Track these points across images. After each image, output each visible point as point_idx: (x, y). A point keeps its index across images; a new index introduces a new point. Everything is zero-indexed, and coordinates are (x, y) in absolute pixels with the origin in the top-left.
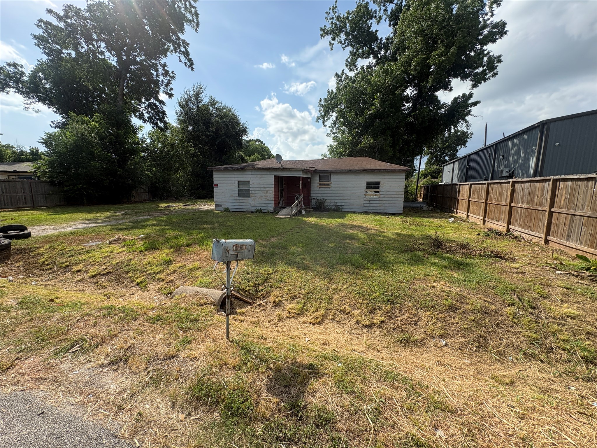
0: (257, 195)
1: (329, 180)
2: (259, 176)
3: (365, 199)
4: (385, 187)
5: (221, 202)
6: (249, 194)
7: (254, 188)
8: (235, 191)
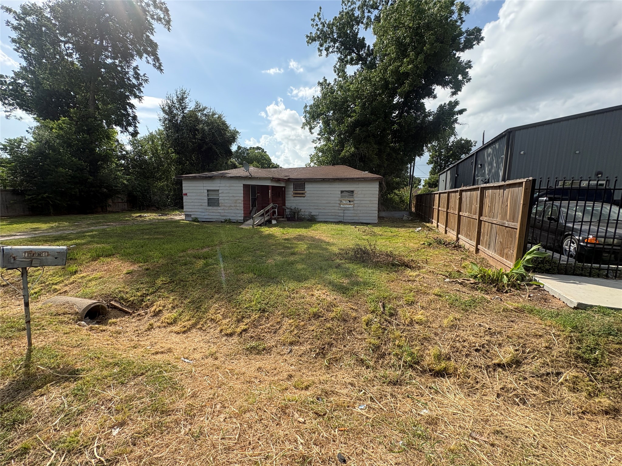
0: (226, 204)
1: (304, 189)
2: (228, 185)
3: (340, 208)
4: (359, 196)
5: (190, 212)
6: (219, 203)
7: (224, 197)
8: (204, 200)
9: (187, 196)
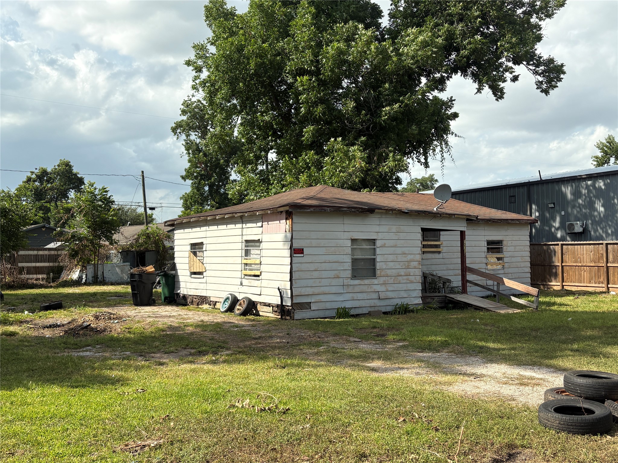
1: (438, 237)
2: (394, 229)
4: (509, 249)
5: (310, 296)
6: (374, 270)
7: (385, 255)
8: (345, 264)
9: (302, 255)
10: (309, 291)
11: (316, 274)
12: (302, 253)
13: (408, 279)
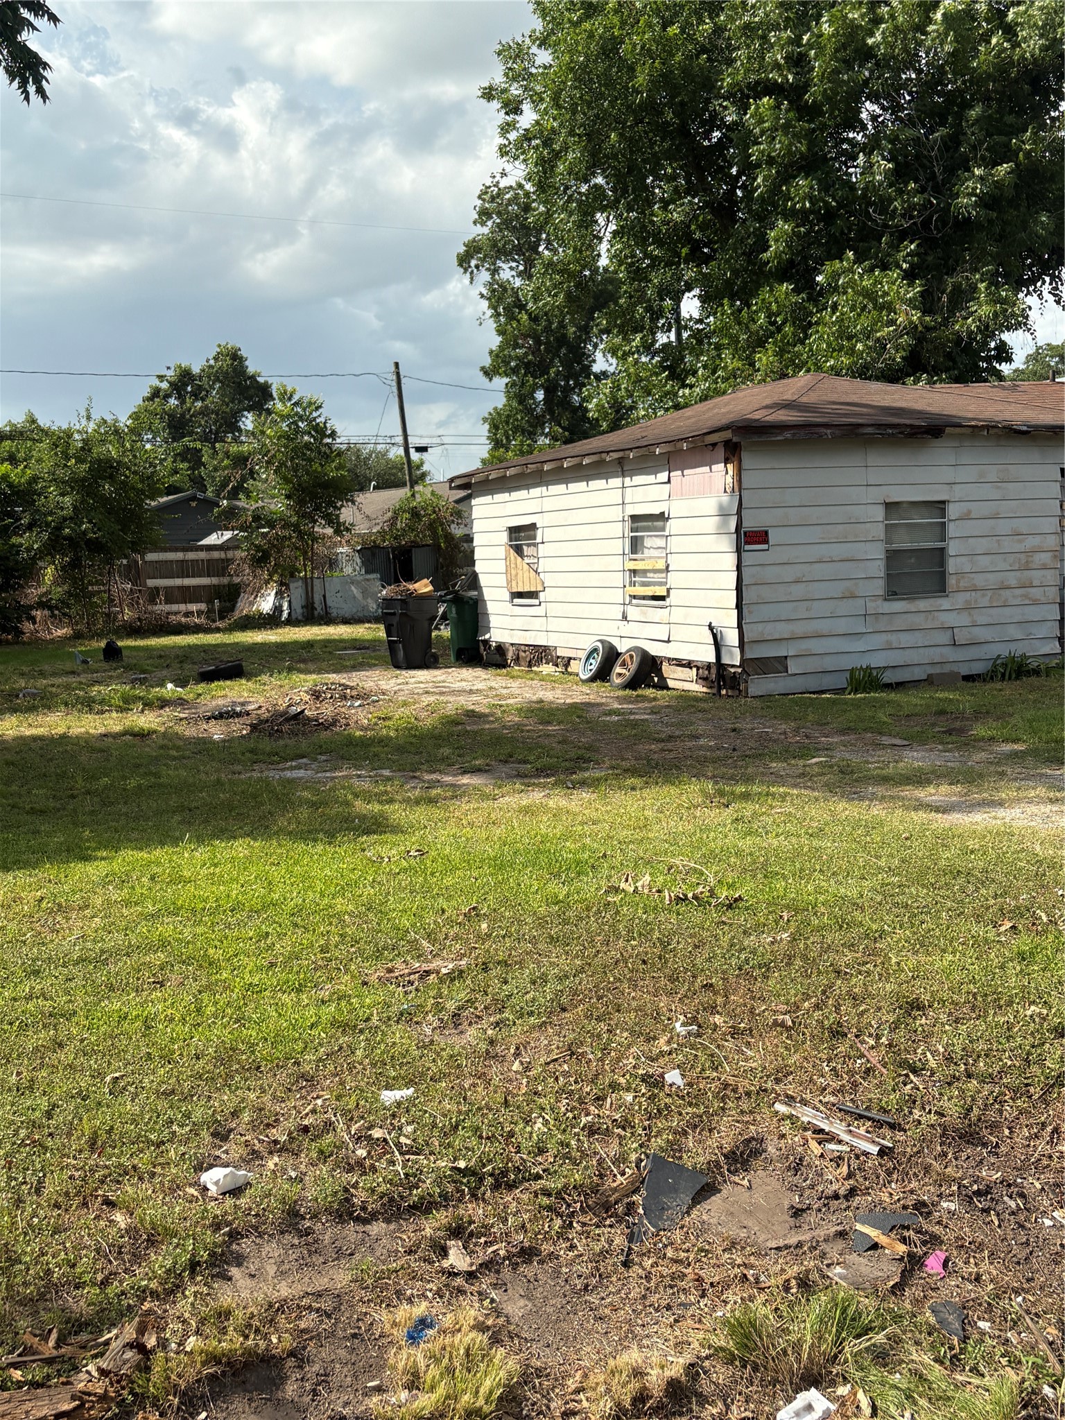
2: (993, 473)
5: (784, 643)
6: (942, 576)
7: (970, 540)
8: (868, 563)
9: (765, 546)
10: (782, 630)
11: (798, 591)
12: (766, 542)
13: (1025, 596)
